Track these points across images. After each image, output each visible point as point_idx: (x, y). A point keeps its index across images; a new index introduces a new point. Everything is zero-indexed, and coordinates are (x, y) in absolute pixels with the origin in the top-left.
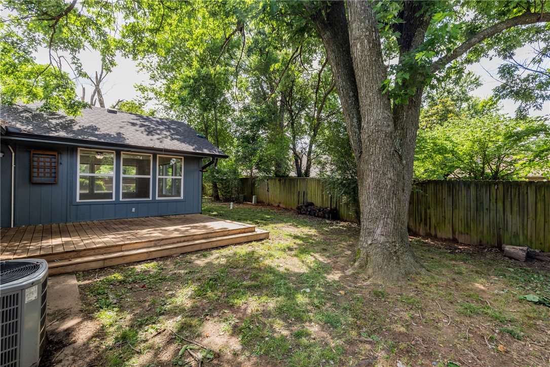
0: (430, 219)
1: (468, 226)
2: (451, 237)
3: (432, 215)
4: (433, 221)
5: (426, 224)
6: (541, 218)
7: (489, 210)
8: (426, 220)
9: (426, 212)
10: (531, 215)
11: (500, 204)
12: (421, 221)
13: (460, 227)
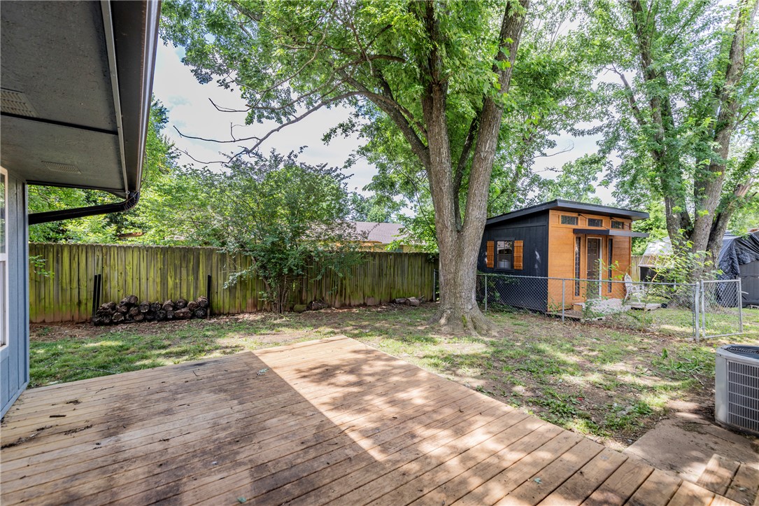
0: (345, 289)
1: (373, 290)
2: (362, 303)
3: (347, 285)
4: (348, 291)
5: (341, 295)
6: (410, 277)
7: (386, 275)
8: (341, 291)
9: (342, 284)
10: (406, 275)
11: (392, 270)
12: (337, 293)
13: (368, 292)
